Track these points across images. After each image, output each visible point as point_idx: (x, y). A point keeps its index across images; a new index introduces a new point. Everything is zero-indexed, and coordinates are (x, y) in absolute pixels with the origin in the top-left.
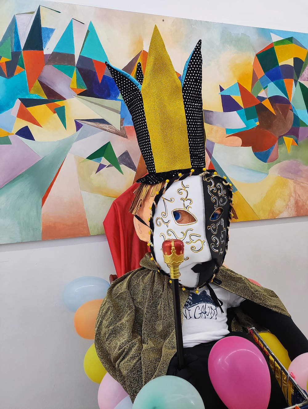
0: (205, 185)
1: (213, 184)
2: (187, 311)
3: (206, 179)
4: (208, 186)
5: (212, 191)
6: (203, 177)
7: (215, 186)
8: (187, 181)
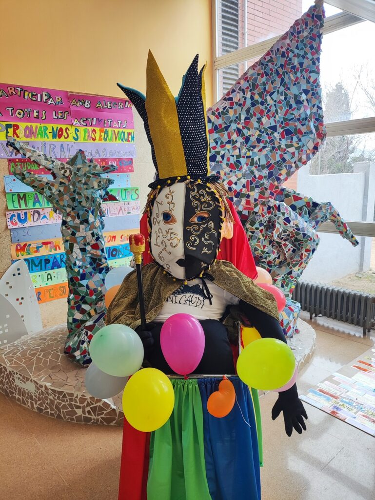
0: (188, 191)
1: (196, 191)
2: (174, 297)
3: (190, 186)
4: (191, 192)
5: (194, 197)
6: (187, 184)
7: (198, 192)
8: (173, 187)
